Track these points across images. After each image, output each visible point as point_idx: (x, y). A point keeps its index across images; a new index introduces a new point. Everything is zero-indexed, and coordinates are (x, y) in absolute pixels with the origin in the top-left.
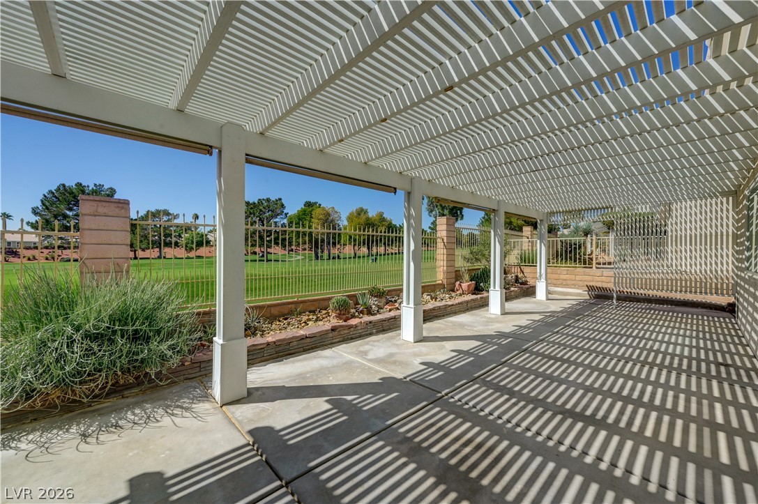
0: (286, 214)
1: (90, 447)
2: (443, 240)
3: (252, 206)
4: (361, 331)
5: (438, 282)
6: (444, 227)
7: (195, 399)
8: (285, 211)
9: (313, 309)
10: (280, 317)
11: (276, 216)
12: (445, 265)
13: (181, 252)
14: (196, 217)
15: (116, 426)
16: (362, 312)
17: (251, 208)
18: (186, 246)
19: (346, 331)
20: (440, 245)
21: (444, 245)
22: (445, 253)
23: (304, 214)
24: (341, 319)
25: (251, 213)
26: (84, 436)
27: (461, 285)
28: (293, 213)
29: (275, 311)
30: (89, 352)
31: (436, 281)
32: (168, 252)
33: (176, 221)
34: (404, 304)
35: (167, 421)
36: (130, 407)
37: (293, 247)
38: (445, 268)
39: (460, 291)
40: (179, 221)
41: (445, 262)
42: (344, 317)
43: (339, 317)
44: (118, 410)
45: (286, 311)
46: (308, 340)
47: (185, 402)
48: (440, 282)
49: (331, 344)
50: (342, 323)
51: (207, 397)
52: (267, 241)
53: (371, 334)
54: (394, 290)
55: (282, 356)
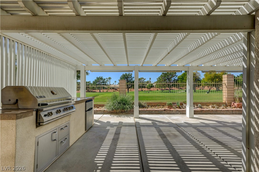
0: (177, 76)
1: (117, 118)
2: (225, 84)
3: (165, 74)
4: (174, 112)
5: (223, 102)
6: (226, 79)
7: (131, 116)
8: (176, 75)
9: (163, 105)
10: (154, 106)
11: (173, 77)
12: (227, 95)
13: (146, 89)
14: (150, 79)
15: (121, 117)
16: (177, 108)
17: (165, 75)
18: (148, 88)
19: (169, 111)
20: (224, 86)
21: (226, 86)
22: (226, 90)
23: (184, 75)
24: (169, 108)
25: (165, 77)
26: (117, 117)
27: (234, 104)
28: (180, 75)
29: (153, 104)
30: (118, 105)
31: (222, 101)
32: (144, 89)
33: (145, 81)
34: (187, 106)
35: (126, 118)
36: (123, 115)
37: (181, 87)
38: (227, 96)
39: (234, 106)
40: (146, 81)
41: (227, 94)
42: (170, 108)
43: (168, 107)
44: (122, 115)
45: (156, 105)
46: (157, 111)
47: (130, 116)
48: (224, 102)
49: (164, 114)
50: (168, 109)
51: (133, 117)
52: (170, 86)
53: (178, 114)
54: (196, 103)
55: (150, 114)
